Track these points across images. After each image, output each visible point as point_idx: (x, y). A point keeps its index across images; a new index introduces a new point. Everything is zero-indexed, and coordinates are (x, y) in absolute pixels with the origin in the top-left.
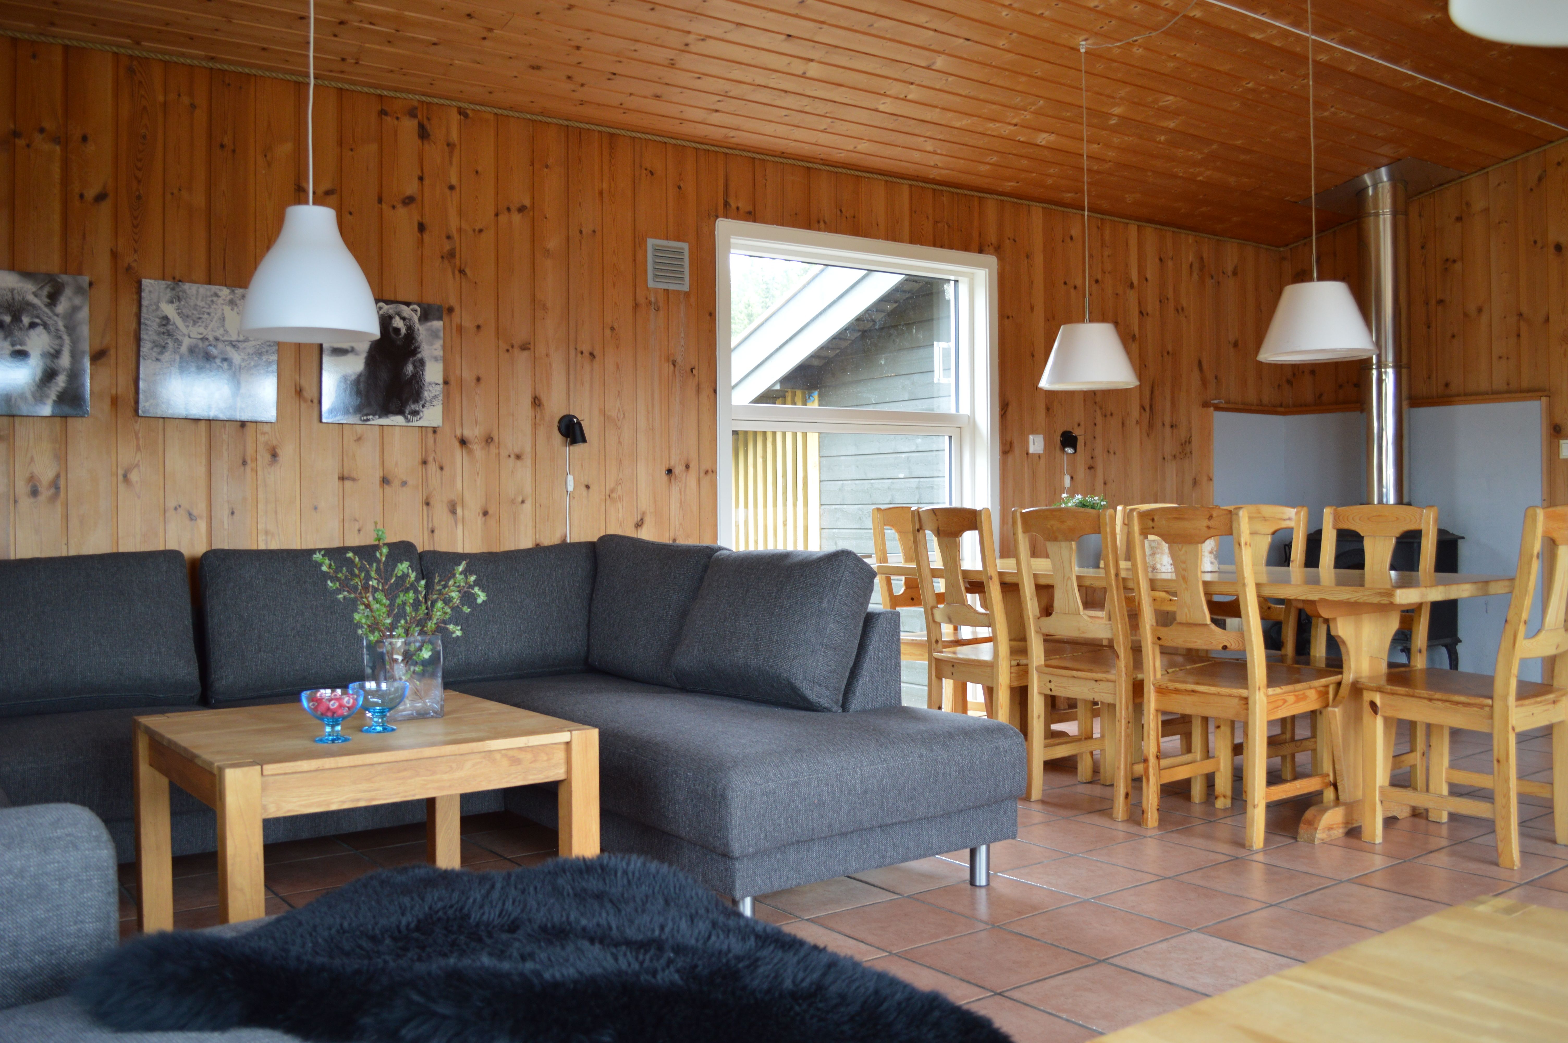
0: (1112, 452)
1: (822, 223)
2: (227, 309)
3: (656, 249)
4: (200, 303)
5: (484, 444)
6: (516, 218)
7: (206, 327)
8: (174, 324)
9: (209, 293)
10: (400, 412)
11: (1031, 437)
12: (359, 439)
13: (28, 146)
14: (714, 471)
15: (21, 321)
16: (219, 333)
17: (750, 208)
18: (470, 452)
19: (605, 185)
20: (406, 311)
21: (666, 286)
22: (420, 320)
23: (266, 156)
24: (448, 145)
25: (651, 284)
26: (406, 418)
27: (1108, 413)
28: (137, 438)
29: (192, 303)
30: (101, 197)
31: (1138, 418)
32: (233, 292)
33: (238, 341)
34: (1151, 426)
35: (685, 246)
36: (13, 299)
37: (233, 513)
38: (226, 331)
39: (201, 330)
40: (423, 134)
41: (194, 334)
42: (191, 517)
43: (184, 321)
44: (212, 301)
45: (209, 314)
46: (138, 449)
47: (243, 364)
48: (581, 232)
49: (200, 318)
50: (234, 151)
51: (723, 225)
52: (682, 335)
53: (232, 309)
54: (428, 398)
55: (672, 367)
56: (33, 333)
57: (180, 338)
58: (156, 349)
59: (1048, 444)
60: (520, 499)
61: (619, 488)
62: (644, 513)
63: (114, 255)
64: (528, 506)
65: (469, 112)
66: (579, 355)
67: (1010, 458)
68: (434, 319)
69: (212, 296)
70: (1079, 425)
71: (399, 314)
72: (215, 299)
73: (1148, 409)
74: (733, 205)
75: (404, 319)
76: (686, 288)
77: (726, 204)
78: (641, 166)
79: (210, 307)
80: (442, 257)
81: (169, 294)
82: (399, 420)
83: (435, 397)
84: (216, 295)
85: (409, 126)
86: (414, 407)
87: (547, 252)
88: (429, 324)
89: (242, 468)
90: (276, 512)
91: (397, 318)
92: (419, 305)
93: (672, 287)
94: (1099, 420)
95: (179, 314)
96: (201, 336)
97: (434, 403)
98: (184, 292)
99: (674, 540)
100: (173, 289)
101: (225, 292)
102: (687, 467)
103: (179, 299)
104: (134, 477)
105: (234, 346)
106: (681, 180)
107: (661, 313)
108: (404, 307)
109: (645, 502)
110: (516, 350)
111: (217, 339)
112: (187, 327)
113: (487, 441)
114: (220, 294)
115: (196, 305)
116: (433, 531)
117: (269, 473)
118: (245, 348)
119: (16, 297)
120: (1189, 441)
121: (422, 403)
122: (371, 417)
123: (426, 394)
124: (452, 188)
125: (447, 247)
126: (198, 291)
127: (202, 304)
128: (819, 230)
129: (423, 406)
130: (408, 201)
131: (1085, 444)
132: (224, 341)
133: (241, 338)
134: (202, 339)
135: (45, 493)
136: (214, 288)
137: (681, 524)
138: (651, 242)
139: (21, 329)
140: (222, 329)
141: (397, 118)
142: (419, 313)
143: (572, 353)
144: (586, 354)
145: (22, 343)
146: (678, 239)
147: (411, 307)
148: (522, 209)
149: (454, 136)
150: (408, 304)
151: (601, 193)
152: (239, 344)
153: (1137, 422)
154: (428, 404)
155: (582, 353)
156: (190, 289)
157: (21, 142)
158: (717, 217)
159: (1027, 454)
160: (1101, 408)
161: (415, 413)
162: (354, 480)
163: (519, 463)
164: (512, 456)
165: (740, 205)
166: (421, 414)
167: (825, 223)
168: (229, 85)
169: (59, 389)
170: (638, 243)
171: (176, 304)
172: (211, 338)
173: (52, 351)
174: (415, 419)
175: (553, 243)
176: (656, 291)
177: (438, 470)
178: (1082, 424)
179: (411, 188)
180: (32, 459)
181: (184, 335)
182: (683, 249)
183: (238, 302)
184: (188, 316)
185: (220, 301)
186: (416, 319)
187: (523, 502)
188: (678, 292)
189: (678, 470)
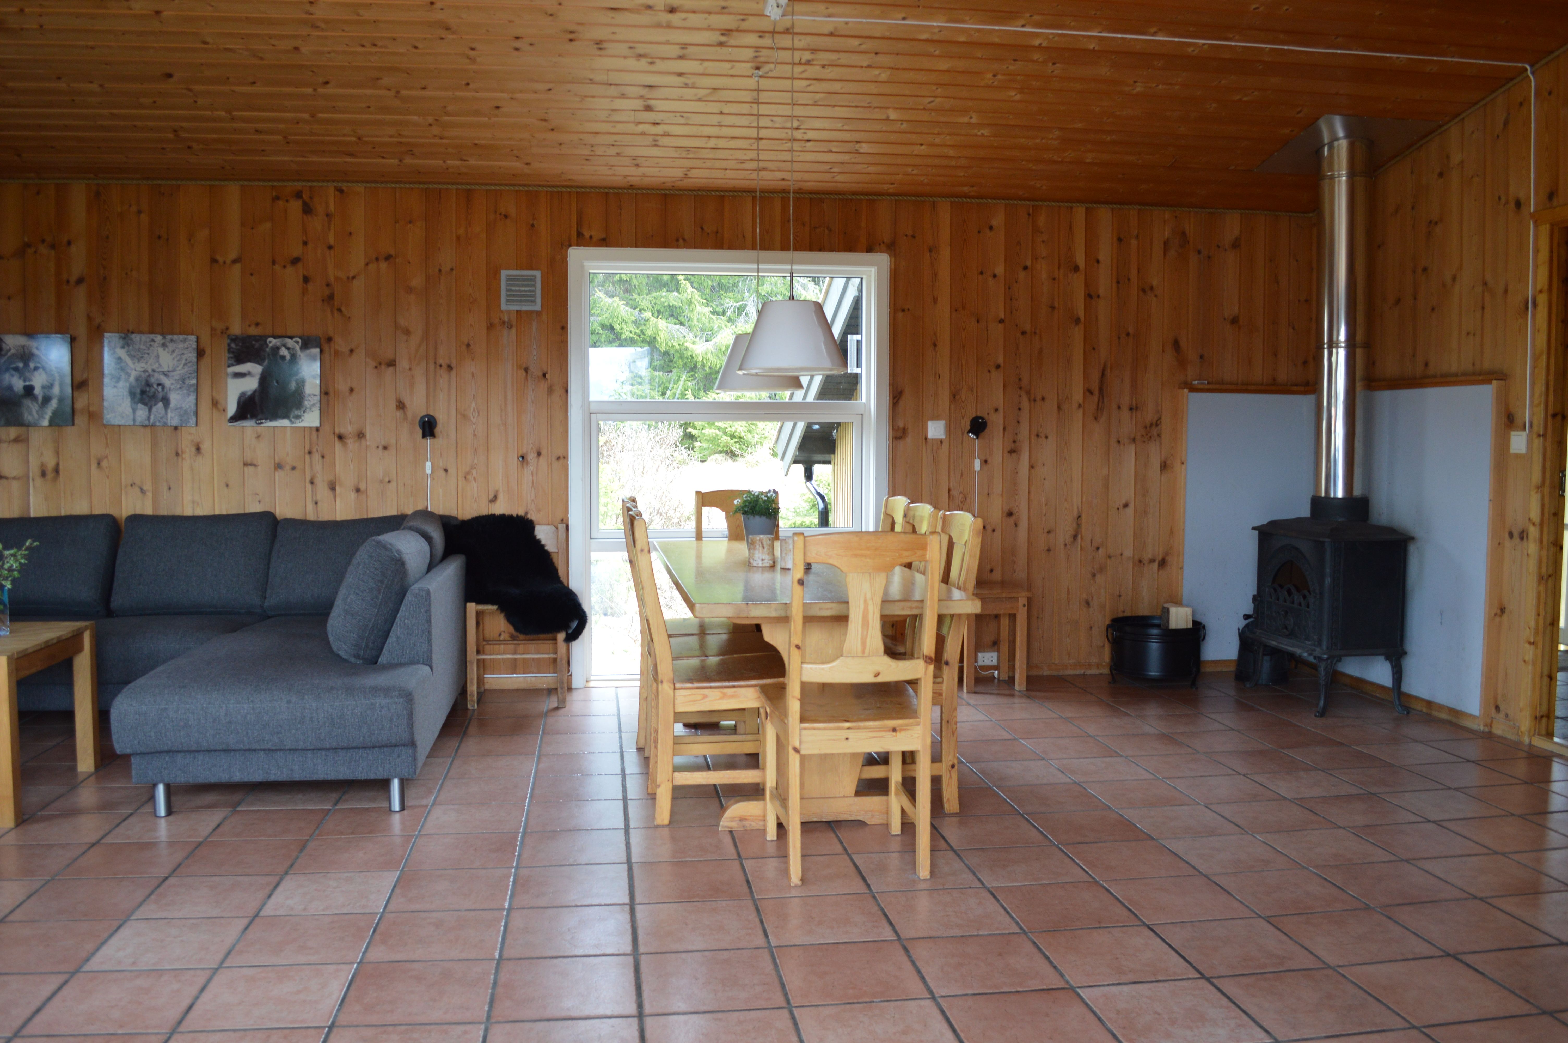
0: (1043, 436)
1: (681, 241)
2: (161, 350)
3: (509, 279)
4: (143, 347)
5: (356, 438)
6: (383, 265)
7: (147, 363)
8: (125, 362)
9: (148, 340)
10: (286, 416)
11: (930, 424)
12: (258, 437)
13: (35, 252)
14: (566, 458)
15: (29, 366)
16: (155, 366)
17: (603, 236)
18: (345, 445)
19: (461, 231)
20: (290, 343)
21: (518, 308)
22: (301, 348)
23: (190, 240)
24: (327, 215)
25: (504, 306)
26: (291, 421)
27: (1039, 397)
28: (106, 438)
29: (137, 347)
30: (80, 281)
31: (1081, 402)
32: (164, 338)
33: (169, 371)
34: (1099, 409)
35: (538, 274)
36: (24, 352)
37: (170, 489)
38: (160, 365)
39: (143, 365)
40: (307, 210)
41: (139, 369)
42: (143, 491)
43: (132, 360)
44: (151, 345)
45: (148, 354)
46: (107, 445)
47: (172, 387)
48: (440, 271)
49: (142, 357)
50: (167, 240)
51: (575, 254)
52: (535, 347)
53: (164, 350)
54: (308, 406)
55: (524, 373)
56: (36, 373)
57: (129, 371)
58: (114, 380)
59: (949, 430)
60: (387, 480)
61: (474, 472)
62: (497, 491)
63: (89, 318)
64: (394, 484)
65: (344, 188)
66: (438, 367)
67: (901, 444)
68: (312, 347)
69: (150, 341)
70: (996, 410)
71: (285, 345)
72: (152, 343)
73: (1096, 392)
74: (587, 234)
75: (288, 349)
76: (538, 307)
77: (580, 234)
78: (495, 212)
79: (149, 349)
80: (323, 300)
81: (122, 342)
82: (285, 422)
83: (314, 405)
84: (153, 341)
85: (296, 206)
86: (297, 412)
87: (410, 290)
88: (308, 351)
89: (176, 458)
90: (200, 488)
91: (283, 349)
92: (300, 338)
93: (525, 308)
94: (1025, 405)
95: (128, 355)
96: (143, 369)
97: (313, 409)
98: (131, 340)
99: (526, 513)
100: (124, 338)
101: (159, 338)
102: (539, 454)
103: (128, 345)
104: (104, 464)
105: (165, 375)
106: (534, 219)
107: (514, 330)
108: (288, 340)
109: (498, 482)
110: (383, 367)
111: (154, 371)
112: (134, 363)
113: (359, 436)
114: (155, 339)
115: (139, 348)
116: (316, 503)
117: (195, 461)
118: (173, 376)
119: (26, 351)
120: (1157, 423)
121: (303, 409)
122: (263, 421)
123: (306, 403)
124: (330, 247)
125: (327, 292)
126: (141, 340)
127: (144, 347)
128: (678, 247)
129: (304, 412)
130: (295, 261)
131: (1004, 429)
132: (159, 372)
133: (171, 369)
134: (144, 371)
135: (50, 475)
136: (152, 336)
137: (533, 500)
138: (504, 273)
139: (29, 371)
140: (157, 364)
141: (287, 201)
142: (300, 344)
143: (432, 366)
144: (445, 366)
145: (30, 380)
146: (532, 269)
147: (294, 339)
148: (388, 258)
149: (332, 208)
150: (291, 338)
151: (458, 238)
152: (169, 374)
153: (1080, 406)
154: (308, 410)
155: (441, 366)
156: (136, 337)
157: (30, 251)
158: (570, 246)
159: (926, 439)
160: (1028, 393)
161: (298, 417)
162: (255, 465)
163: (386, 452)
164: (381, 447)
165: (593, 234)
166: (303, 418)
167: (684, 240)
168: (164, 194)
169: (53, 408)
170: (493, 274)
171: (127, 348)
172: (150, 370)
173: (48, 384)
174: (298, 421)
175: (417, 282)
176: (509, 312)
177: (321, 458)
178: (1001, 409)
179: (297, 251)
180: (42, 454)
181: (132, 369)
182: (535, 276)
183: (168, 344)
184: (134, 356)
185: (156, 344)
186: (298, 348)
187: (389, 482)
188: (532, 312)
189: (531, 457)
